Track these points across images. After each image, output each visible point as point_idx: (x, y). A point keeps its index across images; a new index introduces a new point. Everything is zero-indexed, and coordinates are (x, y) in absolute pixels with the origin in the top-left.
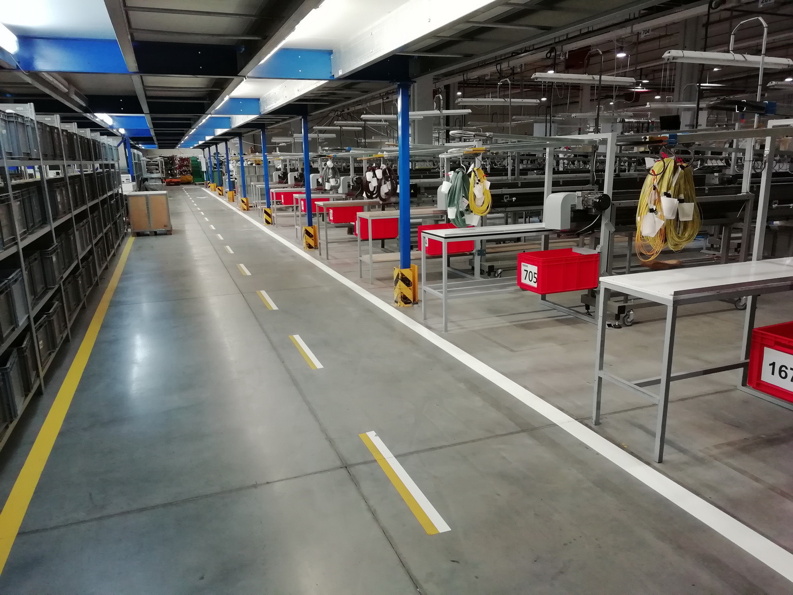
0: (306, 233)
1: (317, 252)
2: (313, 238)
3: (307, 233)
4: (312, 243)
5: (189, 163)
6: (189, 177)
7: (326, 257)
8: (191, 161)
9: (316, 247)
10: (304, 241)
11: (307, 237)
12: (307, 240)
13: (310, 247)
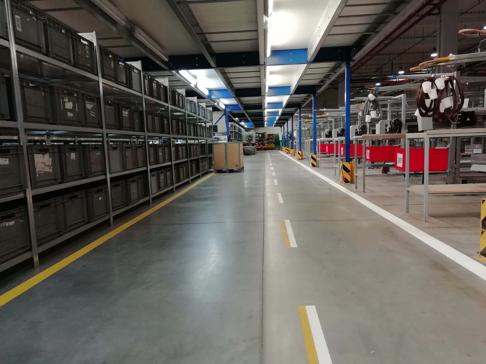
0: (343, 168)
1: (353, 186)
2: (350, 173)
3: (345, 168)
4: (349, 178)
6: (273, 145)
7: (362, 190)
8: (274, 136)
9: (352, 182)
10: (341, 176)
11: (344, 172)
12: (344, 175)
13: (346, 181)
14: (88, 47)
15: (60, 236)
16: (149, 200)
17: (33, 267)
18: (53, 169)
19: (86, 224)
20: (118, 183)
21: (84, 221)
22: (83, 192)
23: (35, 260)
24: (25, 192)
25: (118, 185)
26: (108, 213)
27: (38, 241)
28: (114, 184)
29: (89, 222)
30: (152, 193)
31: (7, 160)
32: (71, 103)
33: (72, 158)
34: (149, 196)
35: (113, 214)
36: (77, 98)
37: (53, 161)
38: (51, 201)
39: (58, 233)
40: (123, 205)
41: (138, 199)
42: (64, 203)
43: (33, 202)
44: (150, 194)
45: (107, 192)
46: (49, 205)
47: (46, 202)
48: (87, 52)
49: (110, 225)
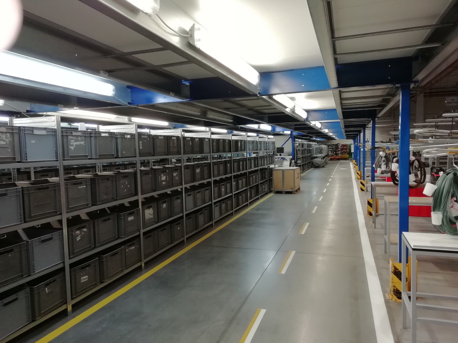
5: (347, 147)
6: (347, 156)
7: (374, 226)
8: (348, 146)
11: (369, 207)
12: (369, 209)
13: (370, 214)
14: (176, 140)
15: (155, 252)
16: (212, 224)
17: (141, 270)
18: (154, 216)
19: (170, 244)
20: (190, 216)
21: (168, 243)
22: (169, 225)
23: (142, 266)
24: (140, 231)
25: (191, 218)
26: (183, 236)
27: (144, 256)
28: (188, 217)
29: (171, 243)
30: (214, 218)
31: (133, 217)
32: (165, 176)
33: (164, 207)
34: (212, 221)
35: (186, 237)
36: (168, 172)
37: (154, 212)
38: (152, 234)
39: (154, 251)
40: (194, 230)
41: (204, 225)
42: (158, 234)
43: (143, 235)
44: (214, 219)
45: (183, 225)
46: (150, 236)
47: (149, 235)
48: (175, 143)
49: (184, 244)
